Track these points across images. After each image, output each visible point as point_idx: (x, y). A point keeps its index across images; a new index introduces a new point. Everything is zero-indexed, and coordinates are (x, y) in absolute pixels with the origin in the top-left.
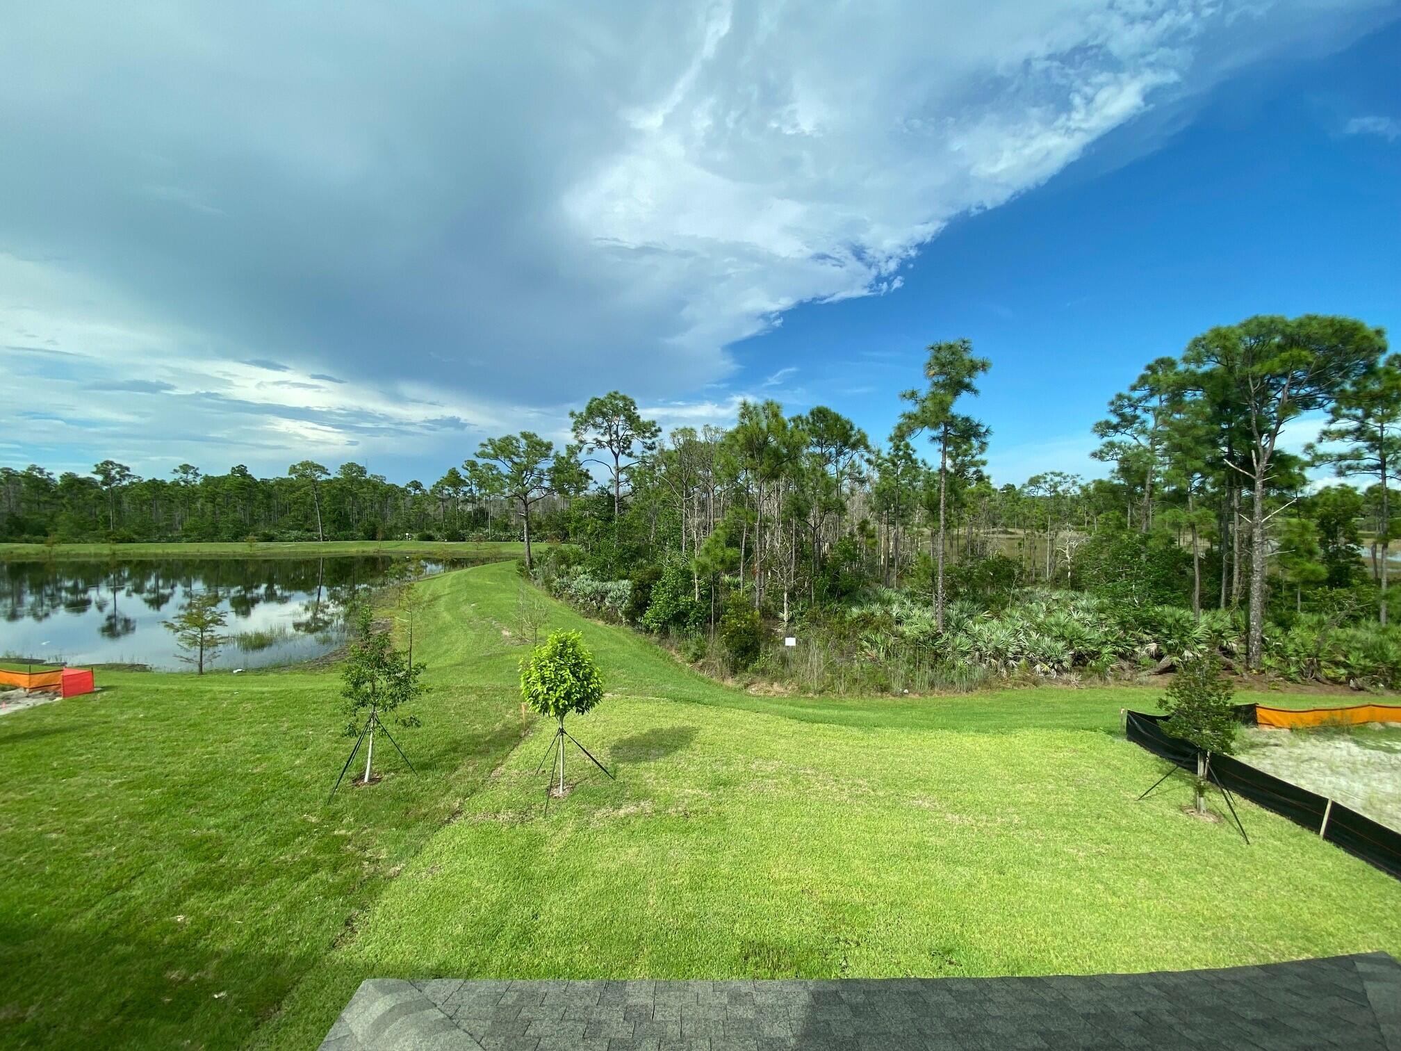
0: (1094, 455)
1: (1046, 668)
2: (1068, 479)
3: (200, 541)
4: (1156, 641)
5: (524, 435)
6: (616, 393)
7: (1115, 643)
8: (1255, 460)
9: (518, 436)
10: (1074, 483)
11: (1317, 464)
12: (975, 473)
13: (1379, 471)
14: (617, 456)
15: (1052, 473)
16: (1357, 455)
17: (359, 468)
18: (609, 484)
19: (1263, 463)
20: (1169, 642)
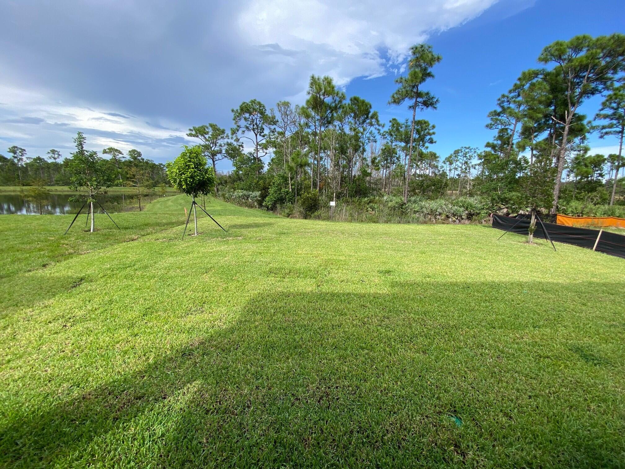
0: (487, 126)
1: (454, 219)
2: (472, 150)
3: (63, 186)
4: (507, 208)
5: (211, 125)
6: (255, 100)
7: (487, 209)
8: (566, 116)
9: (208, 125)
10: (475, 152)
11: (591, 131)
12: (430, 139)
13: (620, 134)
14: (256, 135)
15: (465, 147)
16: (611, 126)
17: (138, 152)
18: (254, 151)
19: (570, 117)
20: (513, 207)
